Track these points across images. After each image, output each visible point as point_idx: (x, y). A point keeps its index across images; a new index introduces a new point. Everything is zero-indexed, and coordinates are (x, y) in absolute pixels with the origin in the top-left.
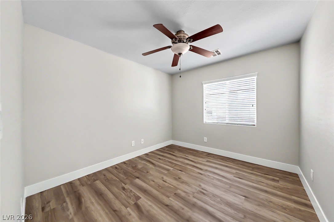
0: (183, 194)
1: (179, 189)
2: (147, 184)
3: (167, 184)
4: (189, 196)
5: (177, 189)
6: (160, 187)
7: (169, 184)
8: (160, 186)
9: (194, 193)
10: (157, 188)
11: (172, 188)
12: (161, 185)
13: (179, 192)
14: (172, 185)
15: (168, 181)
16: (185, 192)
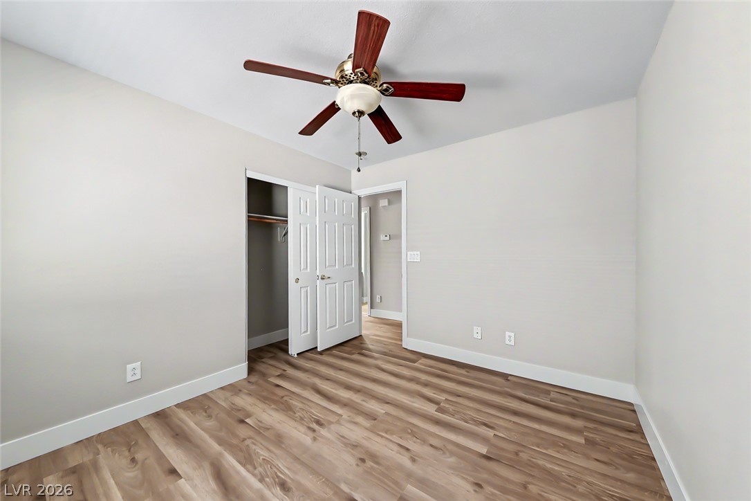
0: (360, 419)
1: (366, 429)
2: (446, 438)
3: (395, 438)
4: (349, 416)
5: (370, 430)
6: (410, 431)
7: (391, 441)
8: (410, 434)
9: (338, 422)
10: (414, 430)
11: (382, 431)
12: (409, 436)
13: (367, 423)
14: (382, 437)
15: (396, 448)
16: (356, 423)
